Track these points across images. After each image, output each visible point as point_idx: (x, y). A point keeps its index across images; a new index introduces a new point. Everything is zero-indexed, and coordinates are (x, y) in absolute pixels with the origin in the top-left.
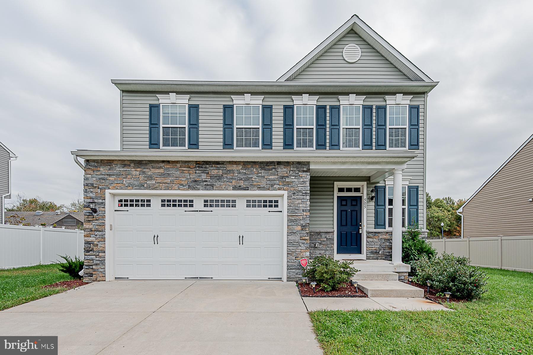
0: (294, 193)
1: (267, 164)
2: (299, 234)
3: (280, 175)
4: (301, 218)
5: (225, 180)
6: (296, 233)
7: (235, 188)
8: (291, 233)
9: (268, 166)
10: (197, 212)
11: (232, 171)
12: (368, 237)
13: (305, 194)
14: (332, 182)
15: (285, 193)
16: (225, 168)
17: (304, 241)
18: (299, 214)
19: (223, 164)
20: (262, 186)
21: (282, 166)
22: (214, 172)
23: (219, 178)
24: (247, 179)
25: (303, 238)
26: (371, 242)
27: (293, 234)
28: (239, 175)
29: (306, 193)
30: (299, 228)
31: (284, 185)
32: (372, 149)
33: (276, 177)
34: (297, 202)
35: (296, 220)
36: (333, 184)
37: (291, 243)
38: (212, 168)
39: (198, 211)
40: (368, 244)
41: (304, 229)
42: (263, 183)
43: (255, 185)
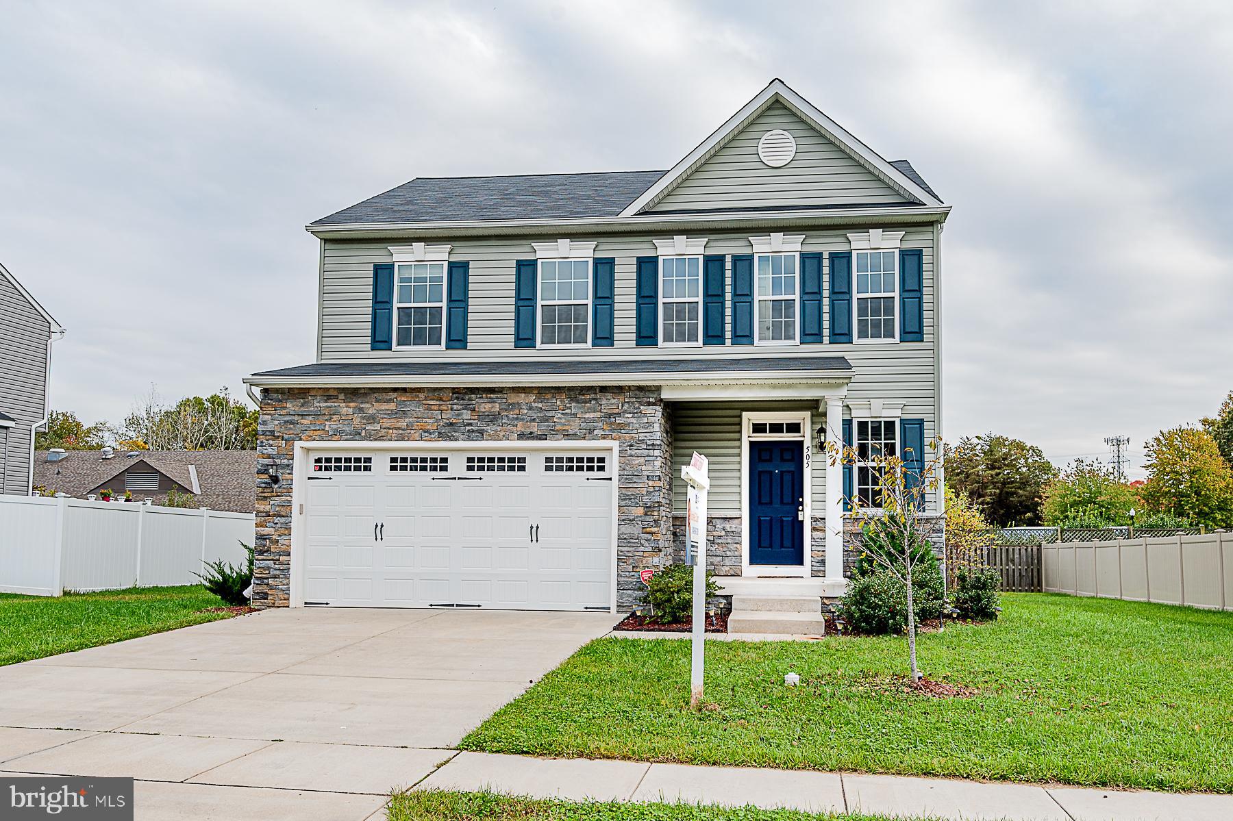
0: (631, 446)
1: (582, 391)
2: (640, 523)
3: (605, 411)
4: (644, 493)
5: (504, 421)
6: (633, 520)
7: (522, 437)
8: (624, 520)
9: (583, 395)
10: (454, 481)
11: (518, 406)
12: (812, 529)
13: (651, 447)
14: (736, 412)
15: (615, 445)
16: (504, 400)
17: (649, 537)
18: (640, 485)
19: (501, 392)
20: (571, 432)
21: (609, 395)
22: (486, 407)
23: (494, 418)
24: (546, 419)
25: (648, 529)
26: (821, 539)
27: (628, 522)
28: (530, 412)
29: (653, 445)
30: (641, 510)
31: (612, 430)
32: (821, 342)
33: (599, 414)
34: (638, 462)
35: (635, 496)
36: (740, 416)
37: (625, 539)
38: (481, 400)
39: (455, 478)
40: (809, 544)
41: (649, 513)
42: (574, 427)
43: (558, 430)
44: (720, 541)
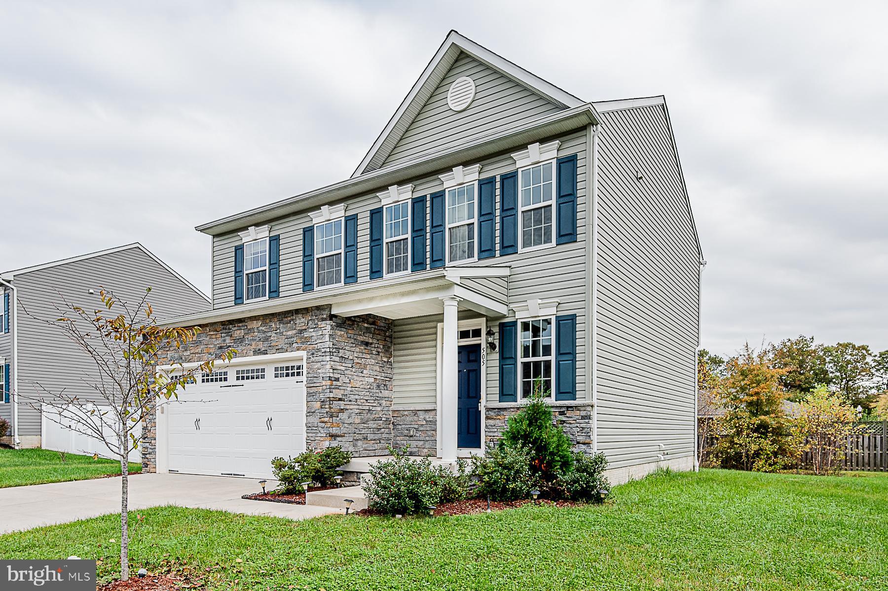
0: (313, 354)
1: (285, 314)
2: (318, 414)
3: (298, 328)
4: (320, 390)
5: (246, 342)
6: (314, 412)
7: (257, 352)
8: (310, 413)
9: (286, 317)
10: (230, 387)
11: (251, 330)
12: (487, 418)
13: (324, 354)
14: (432, 324)
15: (303, 354)
16: (246, 327)
17: (323, 425)
18: (318, 385)
19: (244, 321)
20: (280, 347)
21: (300, 316)
22: (238, 333)
23: (241, 340)
24: (267, 339)
25: (322, 419)
26: (492, 426)
27: (311, 414)
28: (259, 334)
29: (325, 352)
30: (318, 404)
31: (303, 343)
32: (494, 257)
33: (294, 332)
34: (316, 367)
35: (315, 393)
36: (436, 327)
37: (310, 427)
38: (236, 328)
39: (230, 386)
40: (486, 430)
41: (323, 407)
42: (281, 343)
43: (273, 346)
44: (421, 429)
